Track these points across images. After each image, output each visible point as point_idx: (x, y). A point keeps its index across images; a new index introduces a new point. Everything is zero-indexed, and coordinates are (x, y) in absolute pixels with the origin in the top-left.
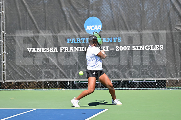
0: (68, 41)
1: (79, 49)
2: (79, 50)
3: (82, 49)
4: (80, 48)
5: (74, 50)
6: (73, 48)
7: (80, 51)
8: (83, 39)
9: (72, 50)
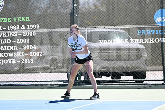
0: (138, 32)
1: (149, 40)
2: (149, 42)
3: (152, 41)
4: (151, 39)
5: (144, 42)
6: (143, 39)
7: (151, 42)
8: (153, 30)
9: (142, 41)
